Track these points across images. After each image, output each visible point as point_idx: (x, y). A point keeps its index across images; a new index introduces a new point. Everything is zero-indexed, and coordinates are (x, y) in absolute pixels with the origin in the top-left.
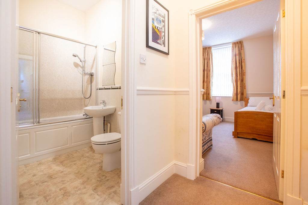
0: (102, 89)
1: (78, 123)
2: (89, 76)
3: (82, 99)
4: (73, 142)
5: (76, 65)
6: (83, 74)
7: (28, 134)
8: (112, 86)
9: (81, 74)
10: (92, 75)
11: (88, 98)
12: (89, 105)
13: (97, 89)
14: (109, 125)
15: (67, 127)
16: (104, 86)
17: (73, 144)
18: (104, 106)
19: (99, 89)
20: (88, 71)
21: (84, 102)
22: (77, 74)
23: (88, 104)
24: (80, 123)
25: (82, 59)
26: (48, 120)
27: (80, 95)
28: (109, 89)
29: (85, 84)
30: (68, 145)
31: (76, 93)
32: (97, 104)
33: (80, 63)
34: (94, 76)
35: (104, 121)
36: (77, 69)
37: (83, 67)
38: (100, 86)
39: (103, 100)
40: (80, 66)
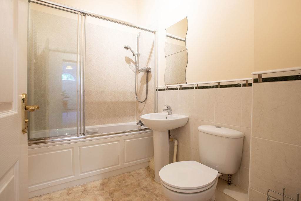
0: (164, 90)
1: (132, 136)
2: (144, 73)
3: (135, 103)
4: (125, 161)
5: (128, 60)
6: (136, 71)
7: (71, 150)
8: (181, 85)
9: (133, 71)
10: (148, 71)
11: (143, 102)
12: (144, 111)
13: (156, 90)
14: (176, 142)
15: (119, 141)
16: (166, 86)
17: (125, 164)
18: (169, 114)
19: (160, 90)
20: (143, 66)
21: (137, 106)
22: (129, 71)
23: (143, 109)
24: (135, 136)
25: (136, 53)
26: (96, 128)
27: (132, 98)
28: (177, 89)
29: (139, 84)
30: (119, 165)
31: (128, 96)
32: (156, 110)
33: (133, 58)
34: (152, 73)
35: (169, 135)
36: (129, 65)
37: (136, 63)
38: (161, 86)
39: (168, 105)
40: (133, 62)
